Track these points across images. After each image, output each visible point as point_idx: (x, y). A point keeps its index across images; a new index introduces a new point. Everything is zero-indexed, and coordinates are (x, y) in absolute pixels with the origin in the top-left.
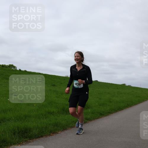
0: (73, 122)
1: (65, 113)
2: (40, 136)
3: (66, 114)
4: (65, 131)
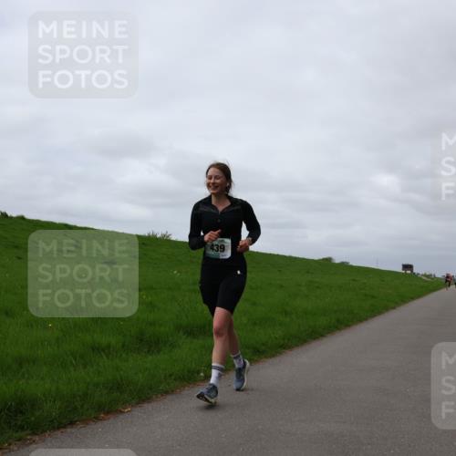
0: (170, 376)
1: (146, 350)
2: (64, 421)
3: (149, 351)
4: (146, 405)
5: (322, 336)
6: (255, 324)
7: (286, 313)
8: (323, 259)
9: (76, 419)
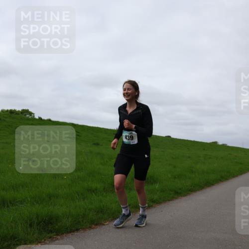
5: (213, 185)
6: (175, 178)
7: (192, 172)
8: (213, 142)
9: (79, 228)
